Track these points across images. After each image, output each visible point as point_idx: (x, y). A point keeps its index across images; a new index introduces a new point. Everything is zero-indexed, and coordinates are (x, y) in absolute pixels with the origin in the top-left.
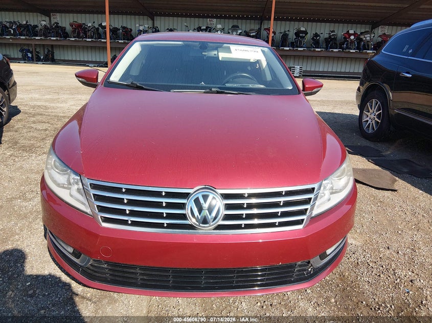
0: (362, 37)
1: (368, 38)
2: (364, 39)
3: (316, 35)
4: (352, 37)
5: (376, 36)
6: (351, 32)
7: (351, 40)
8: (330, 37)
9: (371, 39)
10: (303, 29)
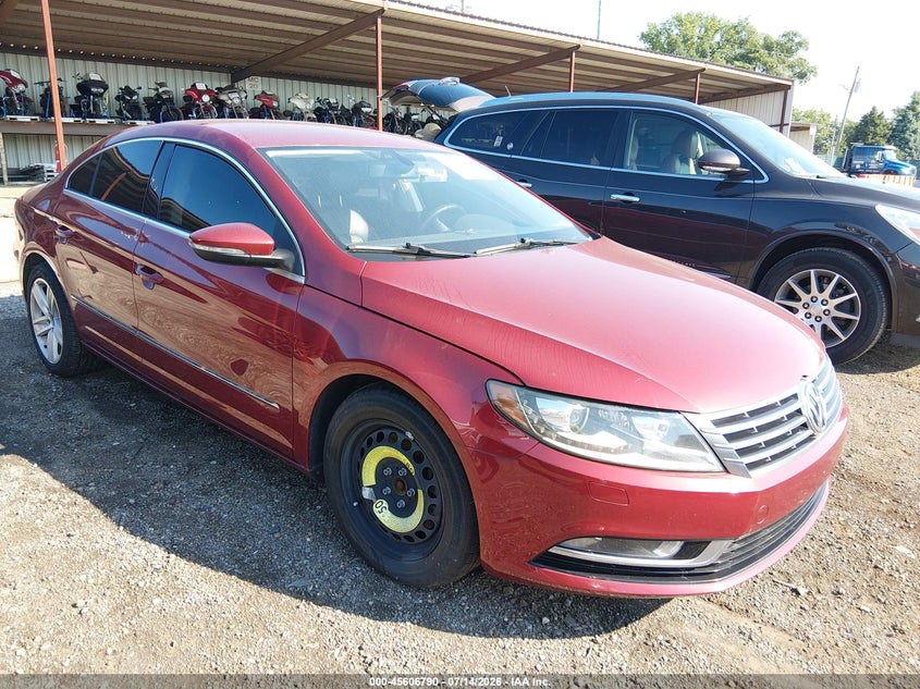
0: (223, 97)
1: (237, 101)
2: (229, 102)
3: (128, 91)
4: (206, 98)
5: (251, 97)
6: (201, 86)
7: (205, 104)
8: (158, 95)
9: (242, 102)
10: (94, 77)
